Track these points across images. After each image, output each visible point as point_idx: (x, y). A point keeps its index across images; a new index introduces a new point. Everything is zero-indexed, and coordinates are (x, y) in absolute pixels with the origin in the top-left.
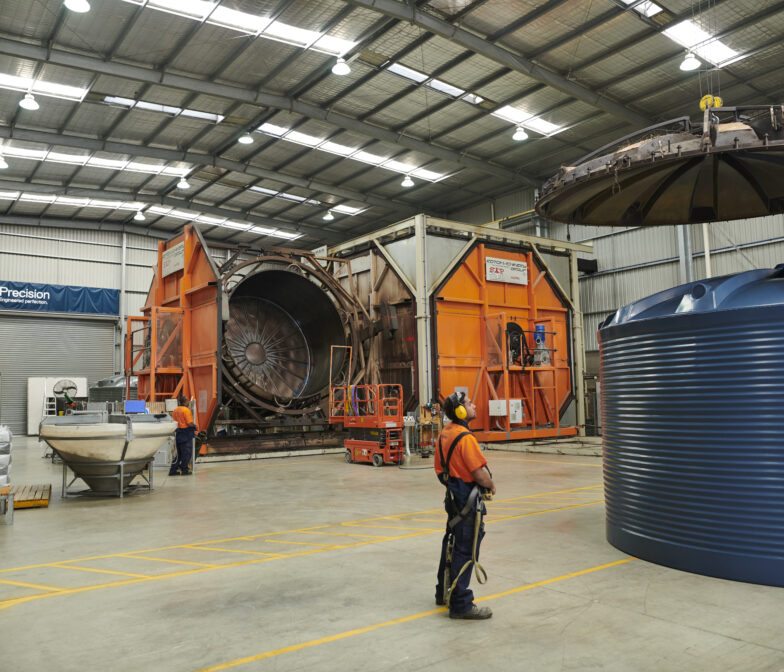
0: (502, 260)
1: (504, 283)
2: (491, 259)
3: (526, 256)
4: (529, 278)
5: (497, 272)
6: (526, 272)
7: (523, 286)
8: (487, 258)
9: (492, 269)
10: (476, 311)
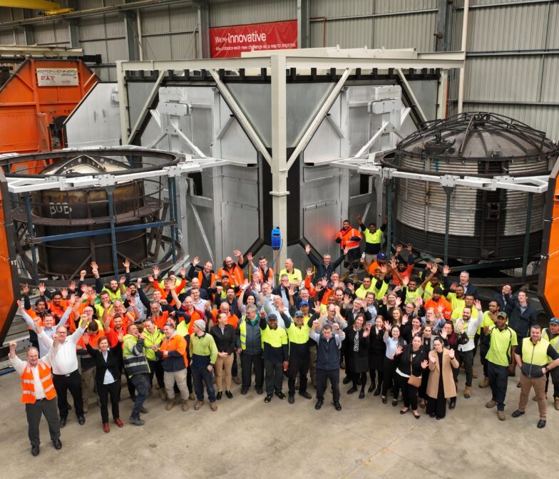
0: (51, 69)
1: (57, 87)
2: (41, 69)
3: (78, 63)
4: (80, 80)
5: (48, 79)
6: (77, 76)
7: (76, 86)
8: (38, 69)
9: (43, 78)
10: (31, 111)
